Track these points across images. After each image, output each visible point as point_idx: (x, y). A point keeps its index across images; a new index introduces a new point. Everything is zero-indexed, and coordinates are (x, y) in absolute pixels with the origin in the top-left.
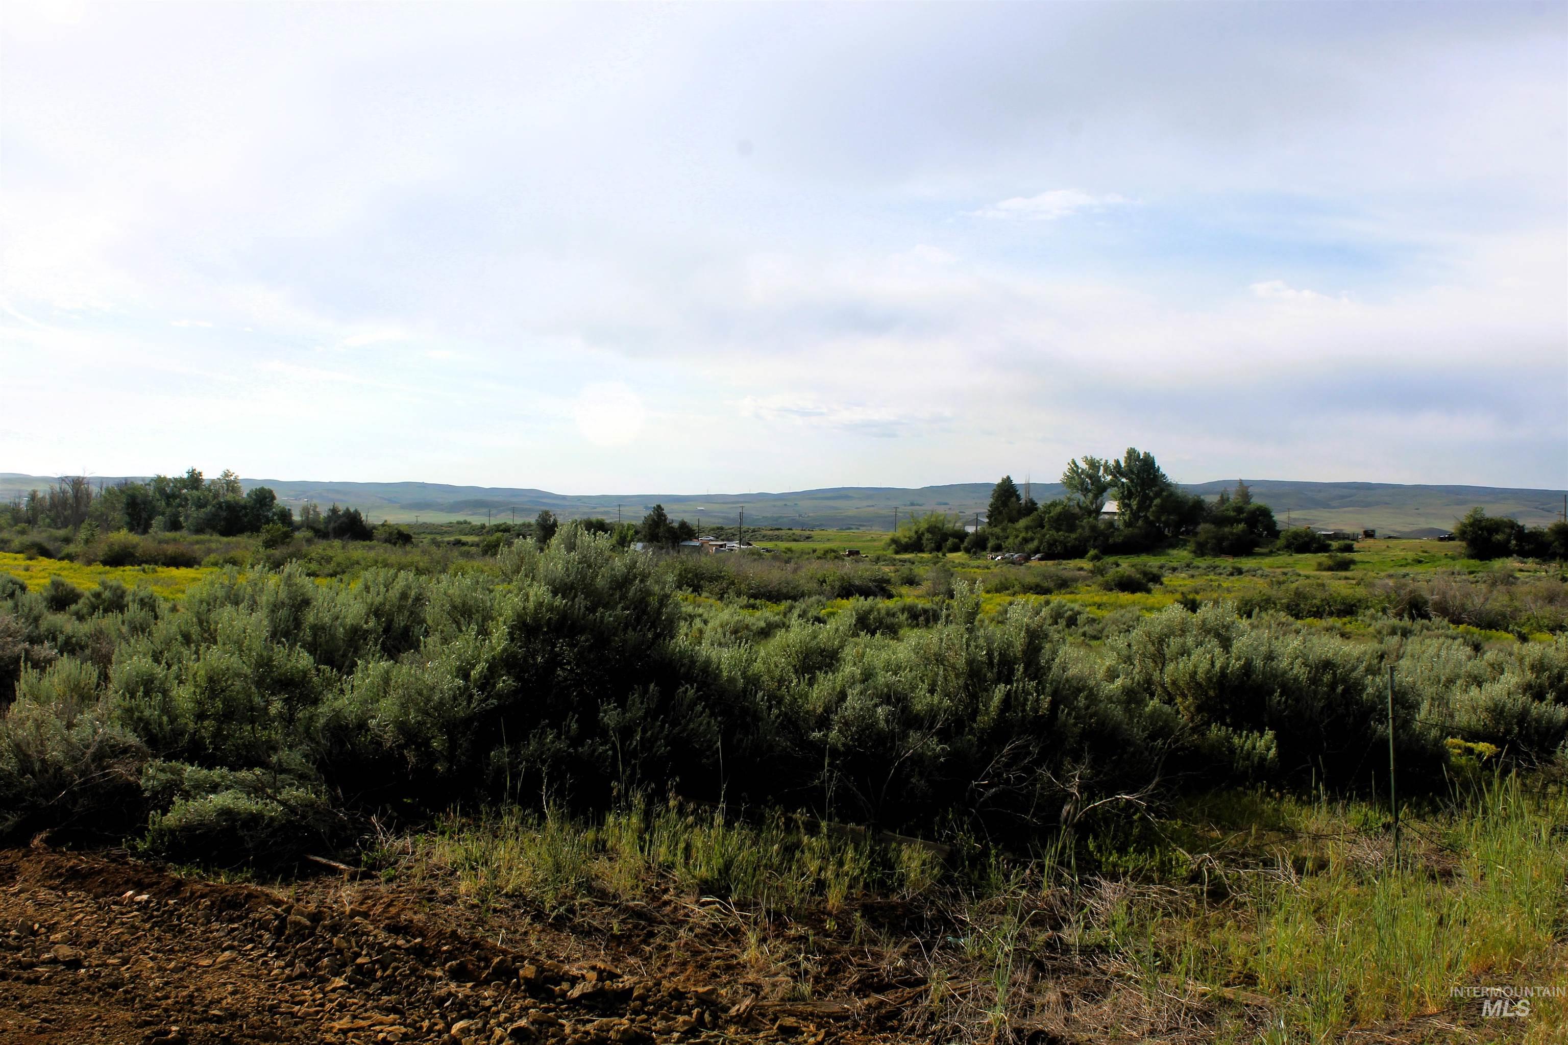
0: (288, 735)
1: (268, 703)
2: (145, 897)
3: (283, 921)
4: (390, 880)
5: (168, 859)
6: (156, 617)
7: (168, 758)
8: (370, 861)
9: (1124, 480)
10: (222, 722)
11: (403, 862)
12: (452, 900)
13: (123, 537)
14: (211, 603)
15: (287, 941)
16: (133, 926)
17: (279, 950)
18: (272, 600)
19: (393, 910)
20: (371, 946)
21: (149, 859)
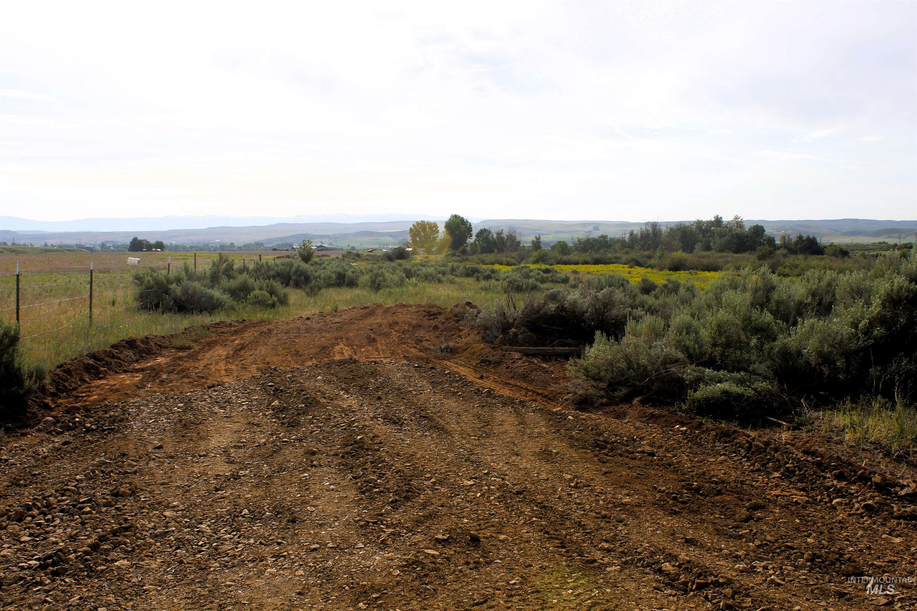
0: (759, 357)
1: (751, 340)
2: (685, 428)
3: (751, 444)
4: (808, 432)
5: (696, 414)
6: (694, 296)
7: (697, 365)
8: (799, 422)
10: (725, 348)
11: (817, 423)
12: (841, 442)
13: (679, 254)
14: (722, 289)
15: (752, 454)
16: (679, 441)
17: (748, 458)
18: (754, 286)
19: (808, 445)
20: (794, 459)
21: (687, 414)
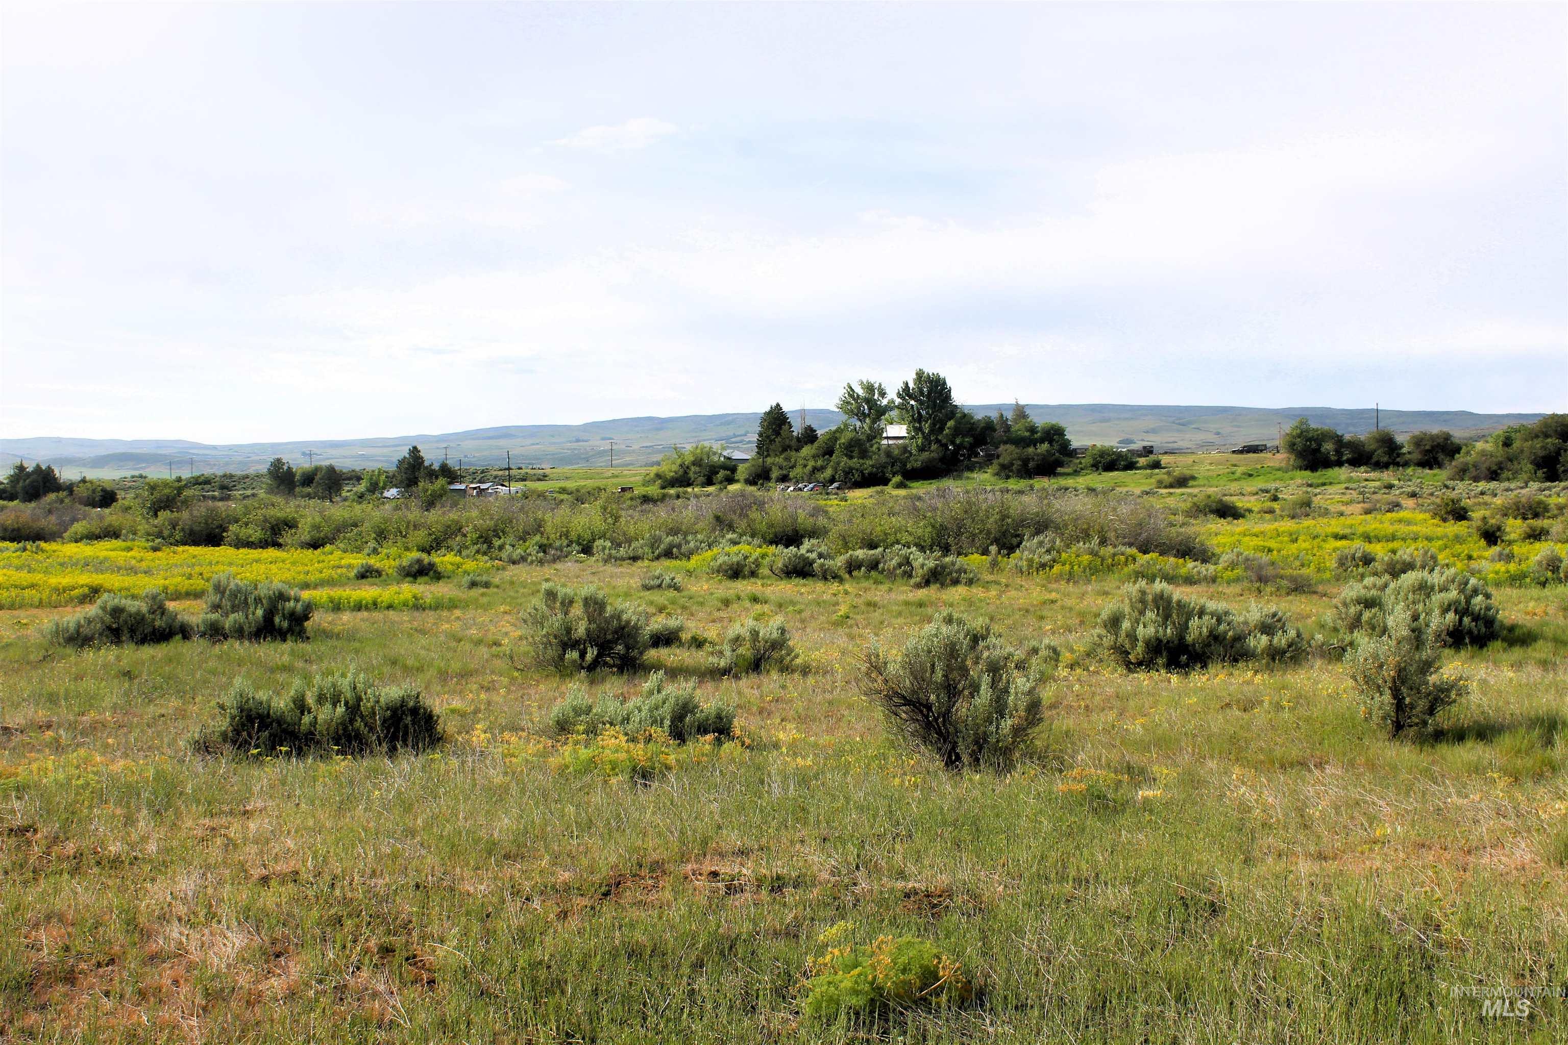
9: (912, 402)
